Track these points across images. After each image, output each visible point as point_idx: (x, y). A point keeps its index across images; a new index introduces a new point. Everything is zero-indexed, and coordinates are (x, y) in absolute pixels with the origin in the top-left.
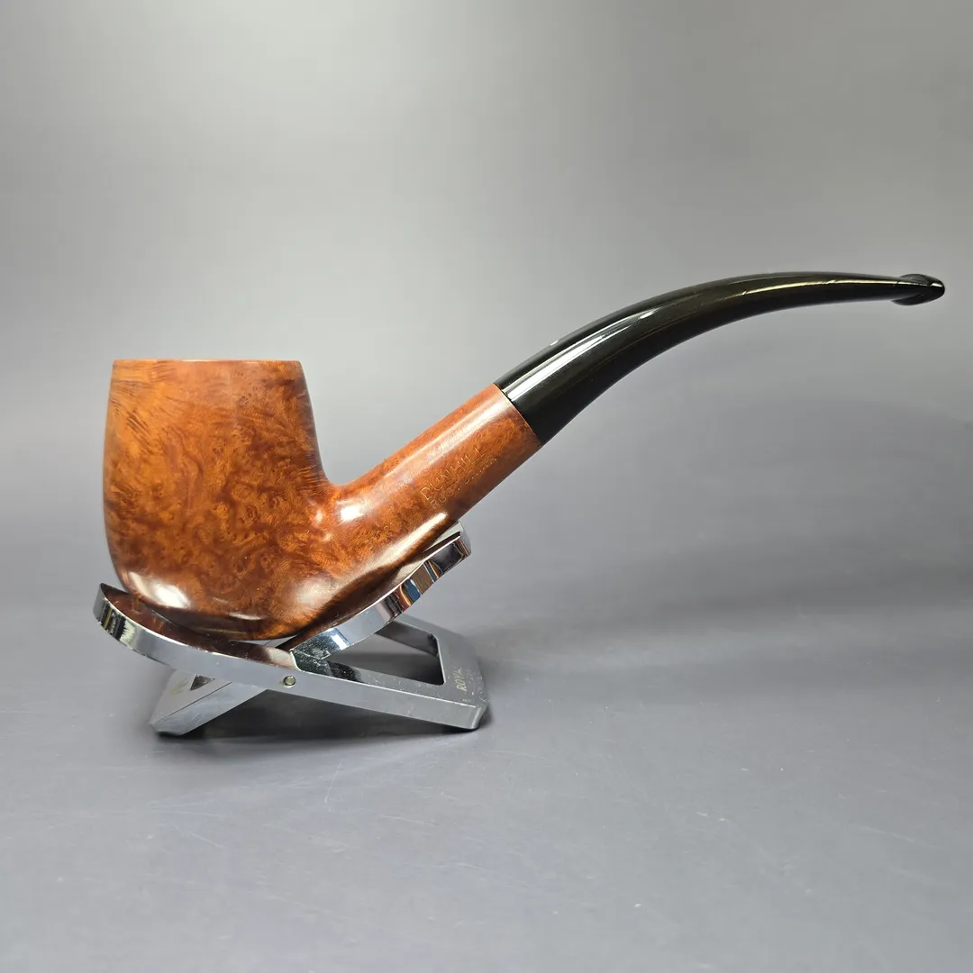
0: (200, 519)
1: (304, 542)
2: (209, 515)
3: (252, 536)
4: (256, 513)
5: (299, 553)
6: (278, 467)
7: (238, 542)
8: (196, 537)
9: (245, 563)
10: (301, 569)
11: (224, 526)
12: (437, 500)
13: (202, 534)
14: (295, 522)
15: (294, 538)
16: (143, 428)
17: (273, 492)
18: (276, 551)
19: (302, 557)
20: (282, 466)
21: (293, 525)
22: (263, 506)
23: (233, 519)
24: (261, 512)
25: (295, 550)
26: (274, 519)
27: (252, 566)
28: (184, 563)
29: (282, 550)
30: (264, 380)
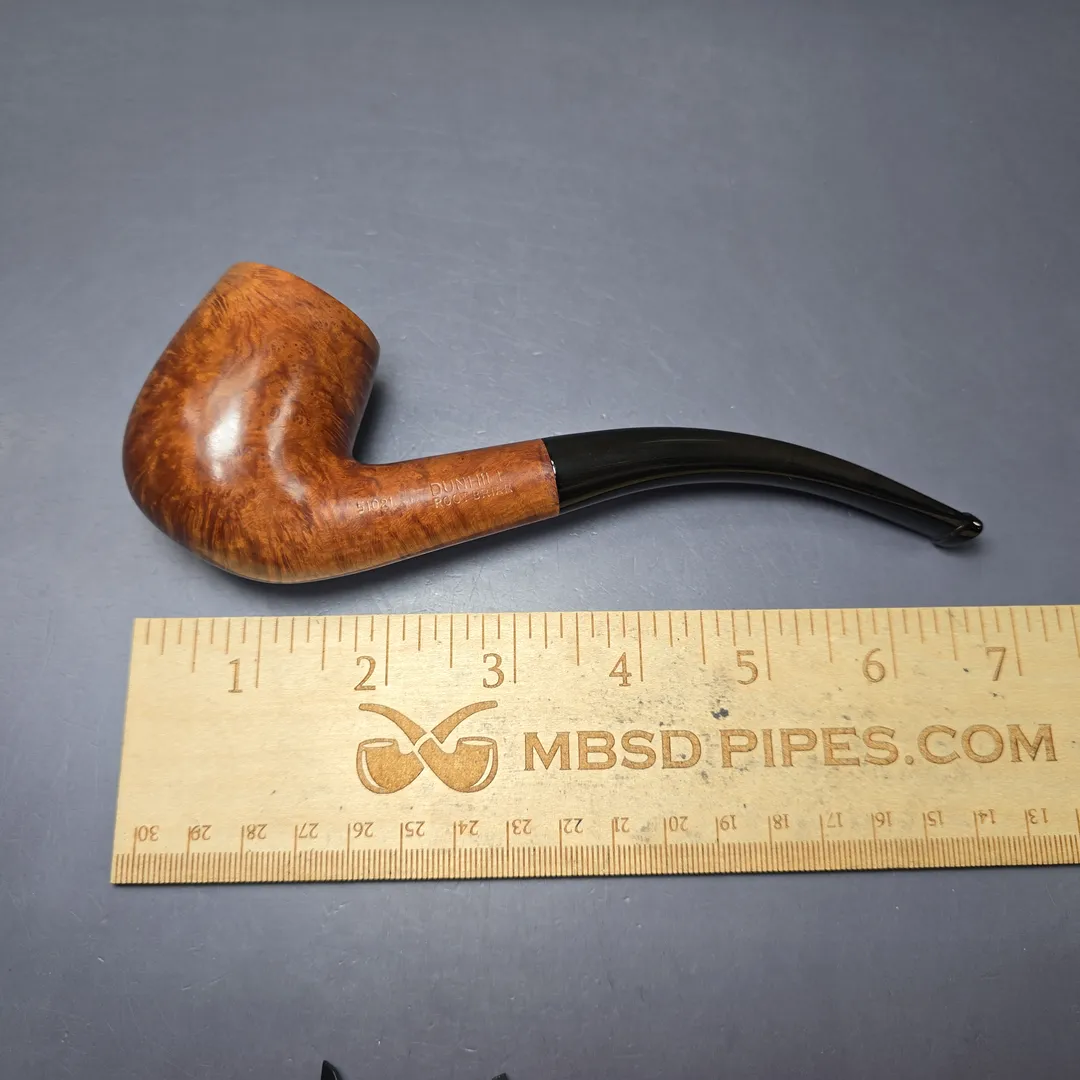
6: (317, 394)
12: (443, 499)
16: (224, 308)
17: (302, 409)
20: (321, 397)
30: (344, 323)
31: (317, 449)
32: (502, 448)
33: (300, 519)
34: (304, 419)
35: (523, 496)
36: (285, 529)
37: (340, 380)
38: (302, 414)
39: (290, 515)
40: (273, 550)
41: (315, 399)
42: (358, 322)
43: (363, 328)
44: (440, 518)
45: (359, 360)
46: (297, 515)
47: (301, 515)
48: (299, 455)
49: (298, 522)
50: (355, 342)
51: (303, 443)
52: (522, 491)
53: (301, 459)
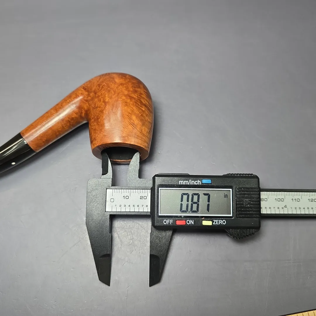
0: (113, 97)
2: (111, 98)
3: (100, 94)
4: (99, 100)
7: (104, 92)
8: (115, 92)
9: (103, 87)
11: (107, 95)
13: (113, 93)
16: (130, 123)
17: (95, 108)
22: (97, 103)
23: (104, 98)
24: (97, 101)
27: (101, 86)
28: (119, 85)
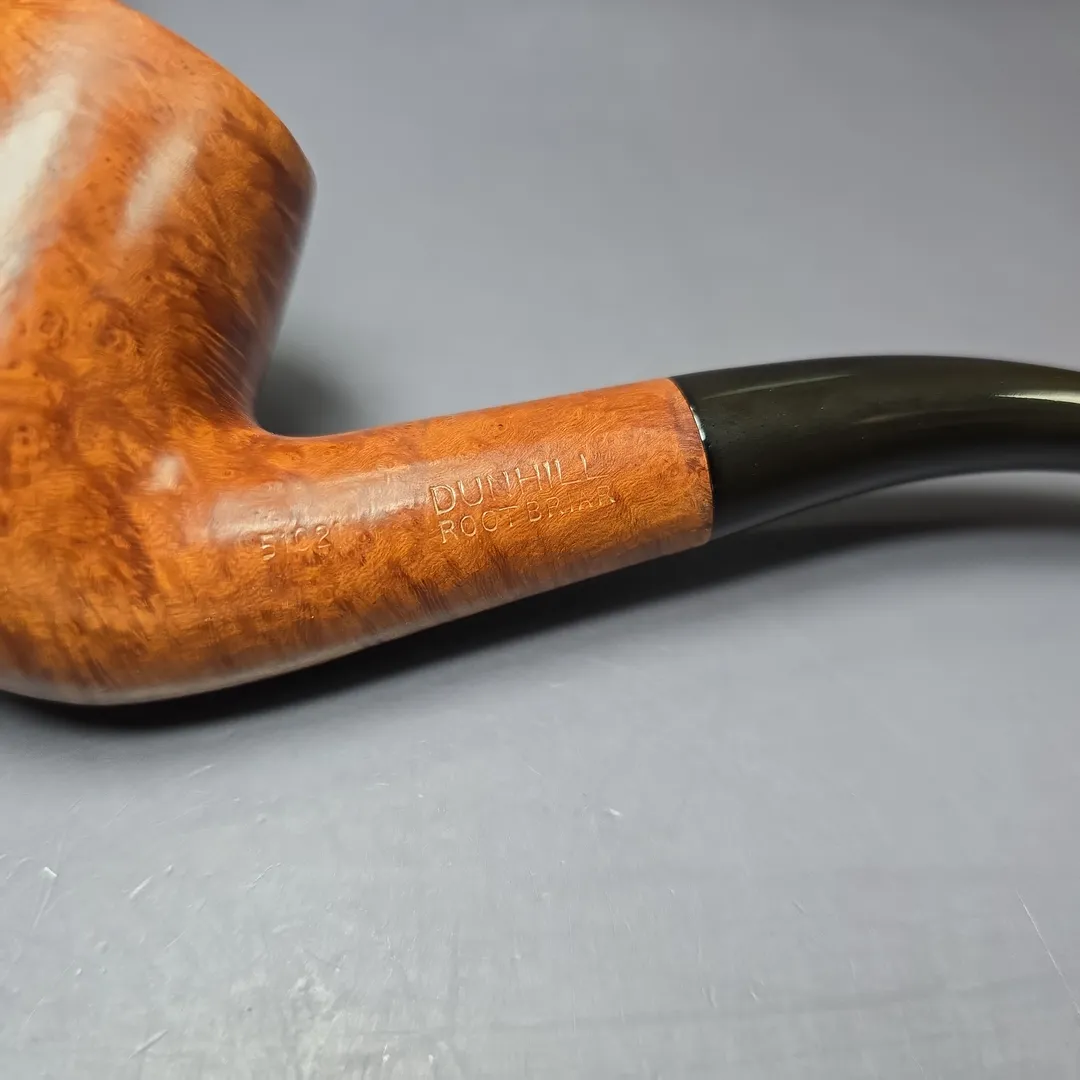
1: (132, 465)
4: (61, 333)
5: (109, 479)
6: (162, 277)
10: (96, 517)
12: (458, 522)
14: (137, 413)
15: (116, 441)
17: (122, 315)
18: (60, 440)
19: (110, 495)
20: (170, 284)
21: (127, 414)
22: (84, 328)
24: (72, 339)
25: (103, 467)
26: (95, 370)
29: (75, 446)
30: (228, 114)
31: (163, 409)
32: (587, 399)
33: (124, 581)
34: (130, 339)
35: (636, 510)
36: (90, 605)
37: (219, 244)
38: (123, 327)
39: (100, 572)
40: (64, 650)
41: (156, 290)
42: (262, 115)
43: (274, 130)
44: (452, 565)
45: (263, 200)
46: (115, 571)
47: (126, 570)
48: (116, 425)
49: (120, 587)
50: (255, 158)
51: (129, 397)
52: (634, 500)
53: (124, 437)
